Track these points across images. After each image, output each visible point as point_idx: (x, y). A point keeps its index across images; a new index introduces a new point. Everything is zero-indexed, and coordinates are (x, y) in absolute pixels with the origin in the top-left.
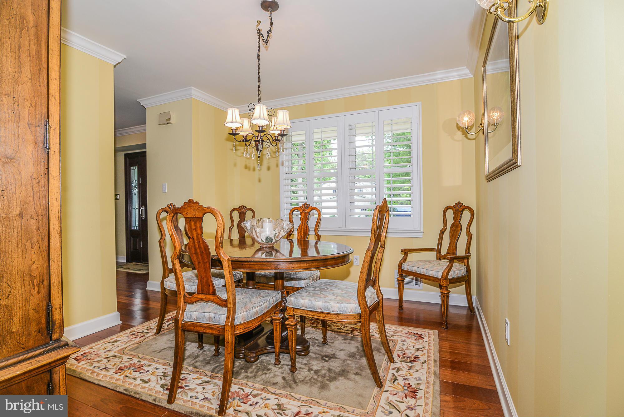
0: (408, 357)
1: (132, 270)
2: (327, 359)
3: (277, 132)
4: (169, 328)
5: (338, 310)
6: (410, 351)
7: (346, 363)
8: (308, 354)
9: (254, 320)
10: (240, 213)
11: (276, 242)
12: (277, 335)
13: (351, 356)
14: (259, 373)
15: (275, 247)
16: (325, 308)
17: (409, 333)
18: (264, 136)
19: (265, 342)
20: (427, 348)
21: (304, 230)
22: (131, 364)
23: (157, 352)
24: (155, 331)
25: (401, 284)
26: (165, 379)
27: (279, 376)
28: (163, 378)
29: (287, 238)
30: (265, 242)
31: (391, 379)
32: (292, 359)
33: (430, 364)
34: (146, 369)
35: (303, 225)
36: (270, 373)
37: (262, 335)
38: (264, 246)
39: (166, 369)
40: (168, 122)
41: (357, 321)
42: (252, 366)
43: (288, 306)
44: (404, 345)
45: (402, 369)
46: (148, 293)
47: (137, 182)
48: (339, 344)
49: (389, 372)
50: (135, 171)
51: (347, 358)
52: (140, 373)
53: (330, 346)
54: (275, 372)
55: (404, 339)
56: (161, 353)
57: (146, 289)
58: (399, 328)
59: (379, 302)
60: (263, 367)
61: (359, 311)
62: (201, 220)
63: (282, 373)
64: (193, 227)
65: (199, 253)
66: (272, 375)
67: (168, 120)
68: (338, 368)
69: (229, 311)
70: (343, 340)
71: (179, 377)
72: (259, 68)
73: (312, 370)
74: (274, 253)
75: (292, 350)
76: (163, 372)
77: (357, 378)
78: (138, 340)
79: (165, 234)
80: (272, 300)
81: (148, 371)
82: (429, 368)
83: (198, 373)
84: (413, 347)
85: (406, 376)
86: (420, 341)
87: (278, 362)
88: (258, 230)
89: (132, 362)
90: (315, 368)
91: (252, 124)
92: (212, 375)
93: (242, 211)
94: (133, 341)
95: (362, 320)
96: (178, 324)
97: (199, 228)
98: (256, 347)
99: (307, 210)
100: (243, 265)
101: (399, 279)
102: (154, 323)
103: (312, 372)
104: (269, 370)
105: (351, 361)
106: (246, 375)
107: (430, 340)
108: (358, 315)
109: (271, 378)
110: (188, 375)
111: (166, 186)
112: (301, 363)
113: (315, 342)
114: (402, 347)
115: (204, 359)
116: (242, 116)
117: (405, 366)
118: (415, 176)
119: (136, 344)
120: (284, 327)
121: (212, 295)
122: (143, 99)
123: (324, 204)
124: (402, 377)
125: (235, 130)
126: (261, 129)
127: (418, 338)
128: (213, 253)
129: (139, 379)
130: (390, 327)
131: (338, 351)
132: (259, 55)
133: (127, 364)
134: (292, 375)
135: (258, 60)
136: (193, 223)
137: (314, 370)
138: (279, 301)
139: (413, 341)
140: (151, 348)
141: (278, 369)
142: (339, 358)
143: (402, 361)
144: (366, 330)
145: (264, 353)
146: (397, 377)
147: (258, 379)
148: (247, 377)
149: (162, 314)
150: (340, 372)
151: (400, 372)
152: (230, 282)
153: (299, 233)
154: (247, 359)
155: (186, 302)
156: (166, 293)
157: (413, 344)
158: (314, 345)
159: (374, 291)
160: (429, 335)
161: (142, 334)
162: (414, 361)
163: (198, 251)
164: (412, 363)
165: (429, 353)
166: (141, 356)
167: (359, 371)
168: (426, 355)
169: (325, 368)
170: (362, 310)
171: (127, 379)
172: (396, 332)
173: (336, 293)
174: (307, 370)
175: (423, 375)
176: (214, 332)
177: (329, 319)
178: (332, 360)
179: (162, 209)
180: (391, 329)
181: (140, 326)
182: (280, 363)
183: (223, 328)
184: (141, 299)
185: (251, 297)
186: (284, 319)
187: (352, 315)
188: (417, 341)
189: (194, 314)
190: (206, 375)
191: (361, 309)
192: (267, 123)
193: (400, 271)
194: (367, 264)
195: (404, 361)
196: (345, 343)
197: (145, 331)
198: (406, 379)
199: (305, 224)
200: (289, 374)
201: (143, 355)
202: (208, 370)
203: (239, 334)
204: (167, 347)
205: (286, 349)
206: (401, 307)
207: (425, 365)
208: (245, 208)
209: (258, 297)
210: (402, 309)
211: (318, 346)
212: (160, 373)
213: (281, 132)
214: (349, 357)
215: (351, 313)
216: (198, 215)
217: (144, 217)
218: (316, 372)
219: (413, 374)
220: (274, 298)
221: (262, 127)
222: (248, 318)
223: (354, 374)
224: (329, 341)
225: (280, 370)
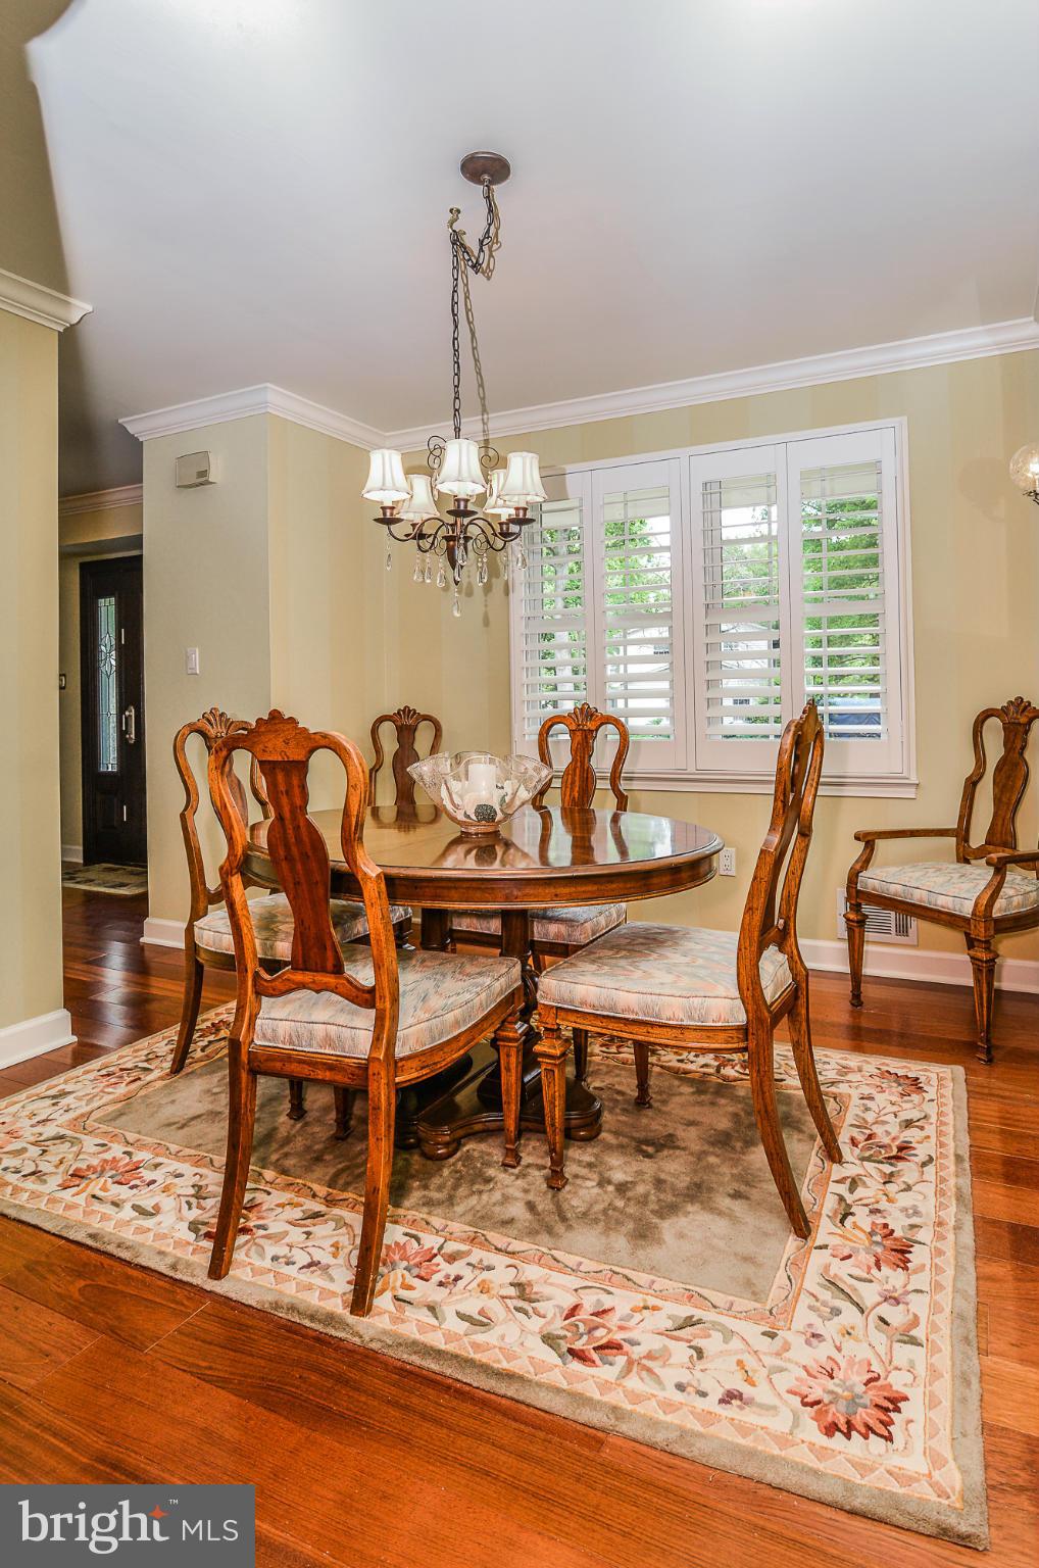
0: (880, 1147)
1: (99, 885)
2: (650, 1150)
3: (506, 513)
4: (207, 1056)
5: (681, 1016)
6: (887, 1127)
7: (704, 1163)
8: (598, 1134)
9: (448, 1042)
10: (400, 729)
11: (505, 819)
12: (510, 1081)
13: (720, 1142)
14: (462, 1191)
15: (503, 834)
16: (646, 1009)
17: (882, 1073)
18: (471, 523)
19: (476, 1098)
20: (933, 1119)
21: (580, 783)
22: (106, 1161)
23: (177, 1125)
24: (168, 1065)
25: (857, 930)
26: (199, 1207)
27: (516, 1199)
28: (194, 1201)
29: (534, 804)
30: (475, 818)
31: (836, 1212)
32: (552, 1150)
33: (943, 1167)
34: (148, 1175)
35: (579, 764)
36: (491, 1190)
37: (466, 1078)
38: (472, 830)
39: (201, 1176)
40: (202, 479)
41: (735, 1046)
42: (440, 1169)
43: (542, 1002)
44: (867, 1109)
45: (864, 1183)
46: (147, 953)
47: (113, 642)
48: (682, 1106)
49: (829, 1190)
50: (107, 608)
51: (706, 1148)
52: (132, 1188)
53: (660, 1111)
54: (507, 1186)
55: (866, 1091)
56: (186, 1129)
57: (142, 940)
58: (854, 1060)
59: (796, 990)
60: (471, 1171)
61: (741, 1018)
62: (302, 767)
63: (526, 1191)
64: (282, 788)
65: (298, 858)
66: (497, 1196)
67: (203, 474)
68: (683, 1177)
69: (379, 1020)
70: (693, 1093)
71: (240, 1202)
72: (455, 339)
73: (609, 1182)
74: (499, 850)
75: (553, 1125)
76: (193, 1186)
77: (738, 1206)
78: (122, 1090)
79: (197, 795)
80: (497, 984)
81: (154, 1182)
82: (943, 1180)
83: (291, 1188)
84: (896, 1116)
85: (877, 1202)
86: (915, 1097)
87: (512, 1159)
88: (455, 786)
89: (108, 1156)
90: (618, 1176)
91: (436, 493)
92: (329, 1194)
93: (406, 723)
94: (109, 1093)
95: (752, 1045)
96: (240, 1056)
97: (297, 791)
98: (450, 1114)
99: (590, 725)
100: (416, 888)
101: (852, 916)
102: (166, 1042)
103: (611, 1188)
104: (488, 1180)
105: (717, 1156)
106: (424, 1196)
107: (942, 1096)
108: (738, 1028)
109: (495, 1204)
110: (264, 1195)
111: (196, 657)
112: (579, 1161)
113: (617, 1101)
114: (862, 1115)
115: (308, 1149)
116: (409, 471)
117: (874, 1173)
118: (891, 625)
119: (115, 1102)
120: (529, 1060)
121: (333, 973)
122: (132, 418)
123: (633, 704)
124: (866, 1205)
125: (392, 508)
126: (462, 508)
127: (908, 1089)
128: (335, 853)
129: (128, 1207)
130: (826, 1056)
131: (681, 1127)
132: (457, 303)
133: (95, 1162)
134: (554, 1197)
135: (454, 315)
136: (280, 777)
137: (616, 1182)
138: (515, 986)
139: (894, 1099)
140: (160, 1114)
141: (513, 1178)
142: (684, 1149)
143: (863, 1159)
144: (762, 1073)
145: (470, 1131)
146: (850, 1206)
147: (459, 1209)
148: (429, 1203)
149: (189, 1019)
150: (688, 1188)
151: (860, 1192)
152: (383, 938)
153: (568, 789)
154: (426, 1148)
155: (258, 994)
156: (201, 961)
157: (895, 1109)
158: (613, 1108)
159: (782, 958)
160: (940, 1079)
161: (134, 1074)
162: (898, 1158)
163: (295, 851)
164: (891, 1164)
165: (940, 1133)
166: (131, 1137)
167: (743, 1188)
168: (933, 1140)
169: (646, 1177)
170: (750, 1015)
171: (96, 1206)
172: (845, 1070)
173: (675, 965)
174: (594, 1184)
175: (924, 1198)
176: (339, 1077)
177: (657, 1041)
178: (665, 1152)
179: (189, 725)
180: (830, 1061)
181: (127, 1050)
182: (518, 1163)
183: (364, 1068)
184: (127, 970)
185: (438, 977)
186: (531, 1037)
187: (723, 1029)
188: (905, 1098)
189: (283, 1028)
190: (314, 1196)
191: (747, 1012)
192: (480, 489)
193: (854, 894)
194: (763, 886)
195: (868, 1159)
196: (701, 1104)
197: (141, 1065)
198: (878, 1211)
199: (582, 763)
200: (545, 1193)
201: (137, 1136)
202: (319, 1181)
203: (408, 1084)
204: (203, 1111)
205: (536, 1121)
206: (857, 998)
207: (930, 1169)
208: (415, 713)
209: (457, 975)
210: (861, 1004)
211: (624, 1110)
212: (185, 1187)
213: (517, 515)
214: (713, 1144)
215: (720, 1024)
216: (295, 754)
217: (133, 736)
218: (622, 1188)
219: (897, 1196)
220: (502, 980)
221: (467, 501)
222: (433, 1039)
223: (729, 1195)
224: (654, 1096)
225: (519, 1182)
